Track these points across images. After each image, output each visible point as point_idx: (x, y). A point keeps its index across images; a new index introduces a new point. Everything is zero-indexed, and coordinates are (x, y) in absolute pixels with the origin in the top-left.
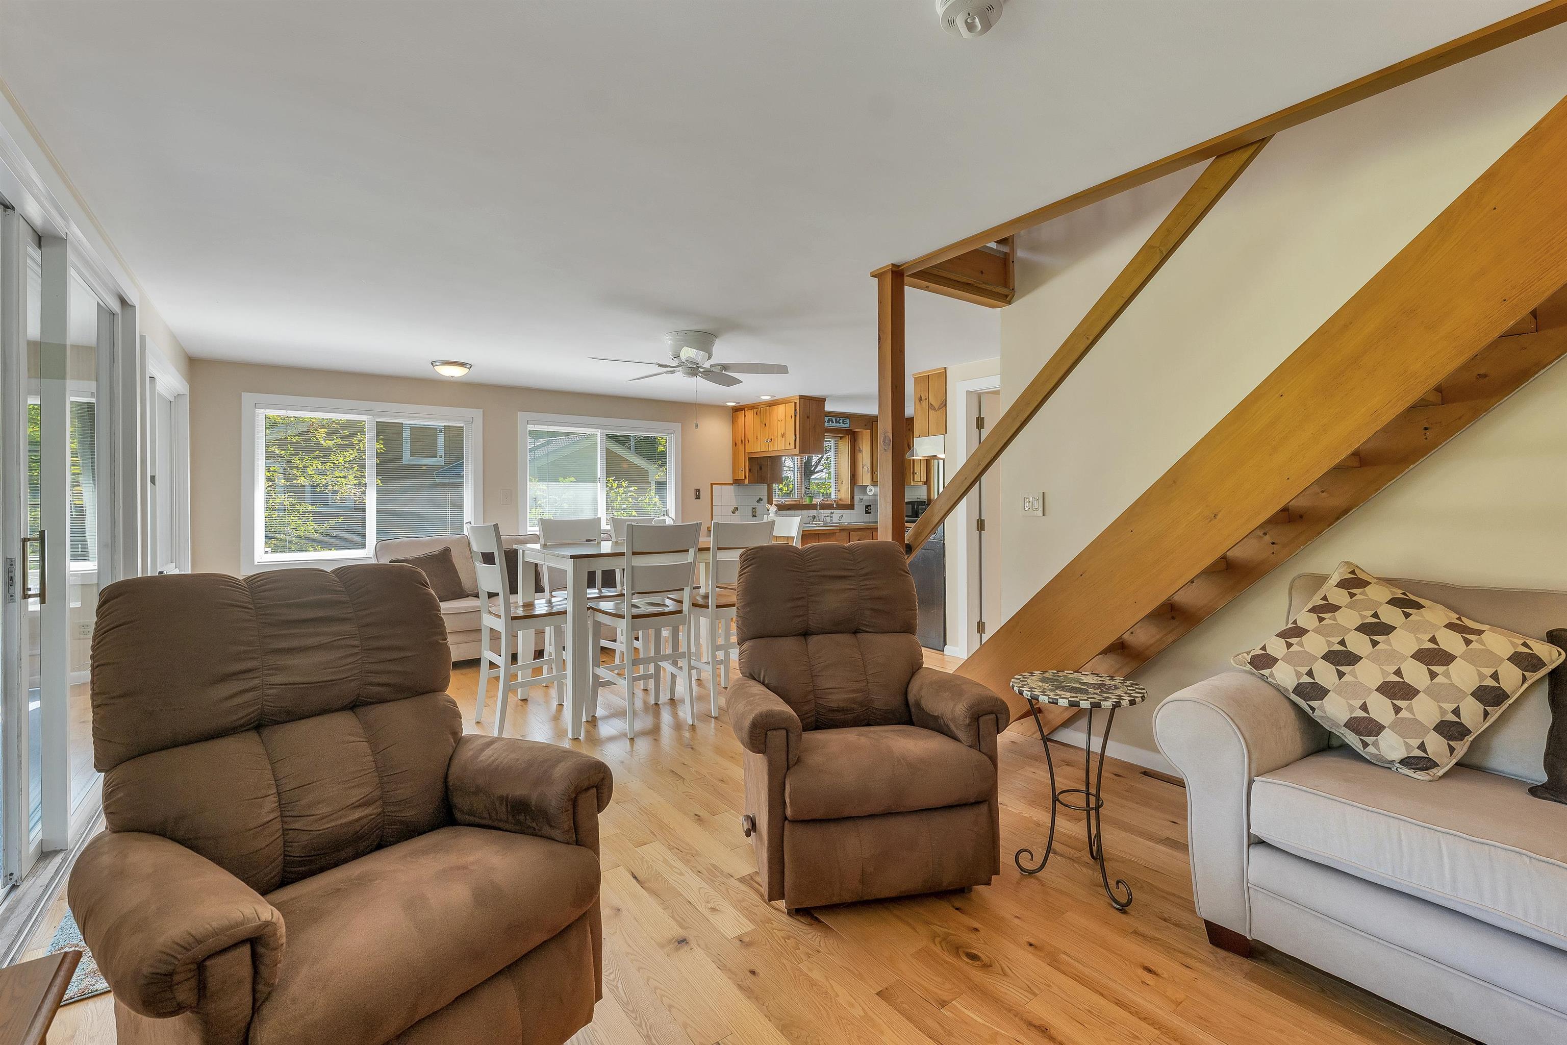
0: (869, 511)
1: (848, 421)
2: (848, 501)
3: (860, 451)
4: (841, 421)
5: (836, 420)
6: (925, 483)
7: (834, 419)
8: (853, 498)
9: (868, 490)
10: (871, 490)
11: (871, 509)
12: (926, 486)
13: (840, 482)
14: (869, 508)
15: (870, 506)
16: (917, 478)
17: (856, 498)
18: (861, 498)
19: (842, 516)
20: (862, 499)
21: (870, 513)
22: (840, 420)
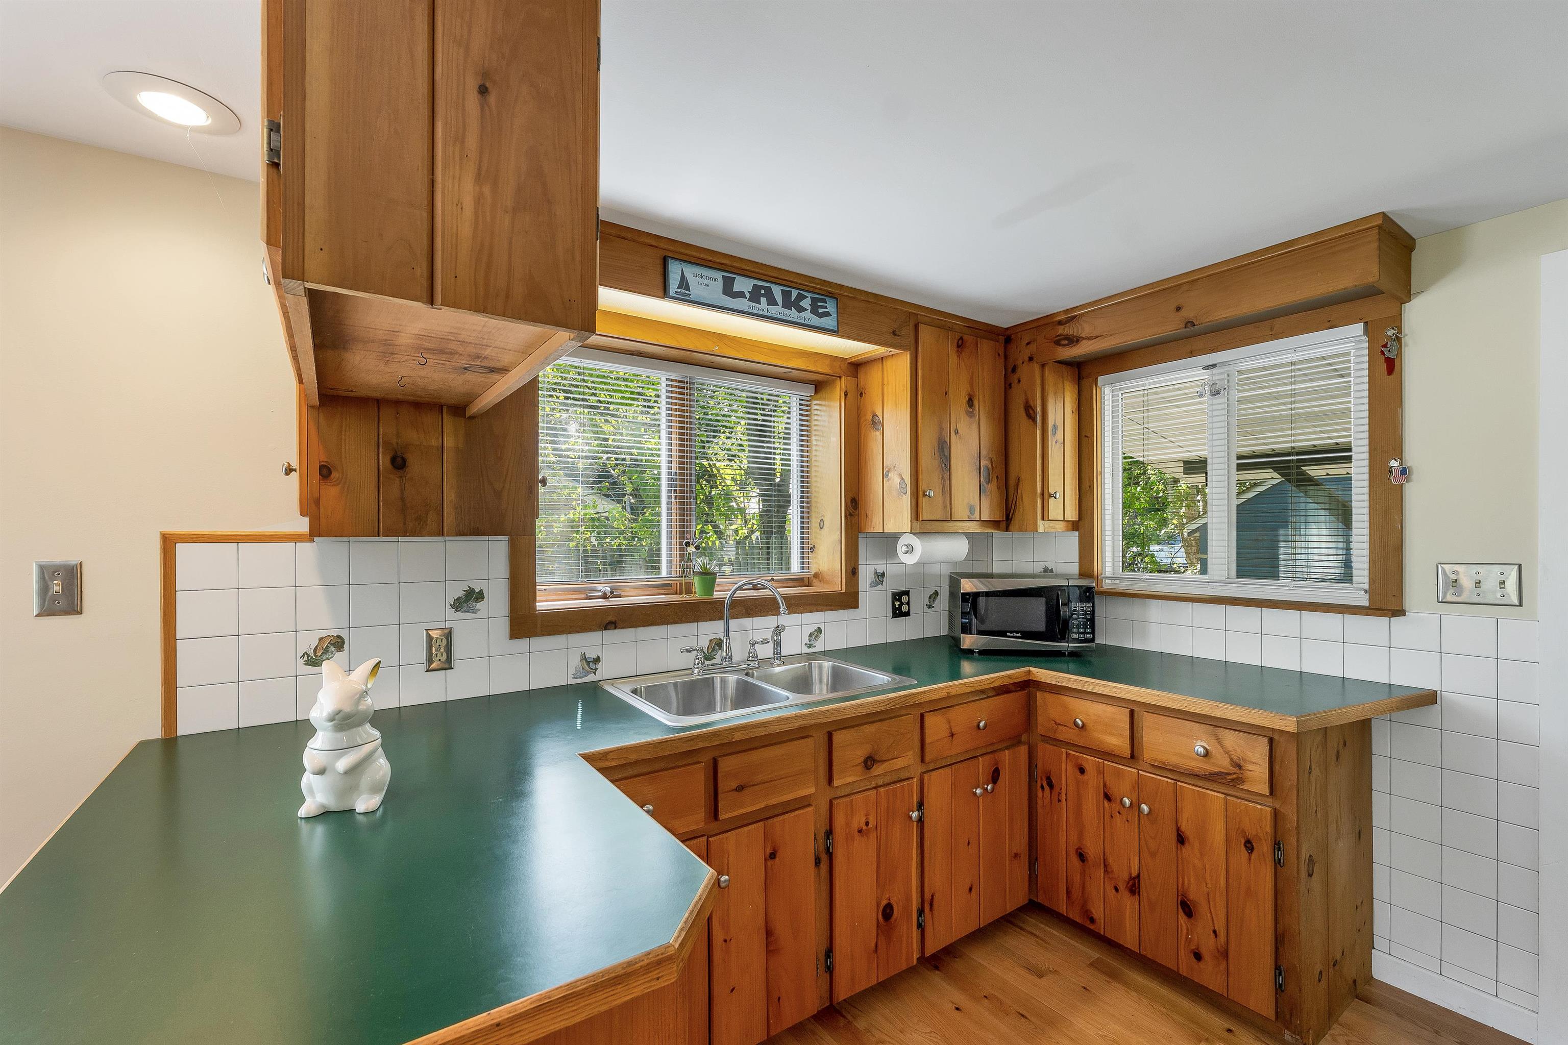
0: (905, 608)
1: (831, 307)
2: (837, 585)
3: (876, 423)
4: (806, 303)
5: (786, 295)
6: (1075, 526)
7: (777, 291)
8: (852, 572)
9: (901, 548)
10: (910, 549)
11: (908, 603)
12: (1076, 534)
13: (815, 523)
14: (904, 599)
15: (907, 593)
16: (1055, 509)
17: (866, 572)
18: (880, 571)
19: (819, 631)
20: (883, 575)
21: (907, 614)
22: (801, 297)
